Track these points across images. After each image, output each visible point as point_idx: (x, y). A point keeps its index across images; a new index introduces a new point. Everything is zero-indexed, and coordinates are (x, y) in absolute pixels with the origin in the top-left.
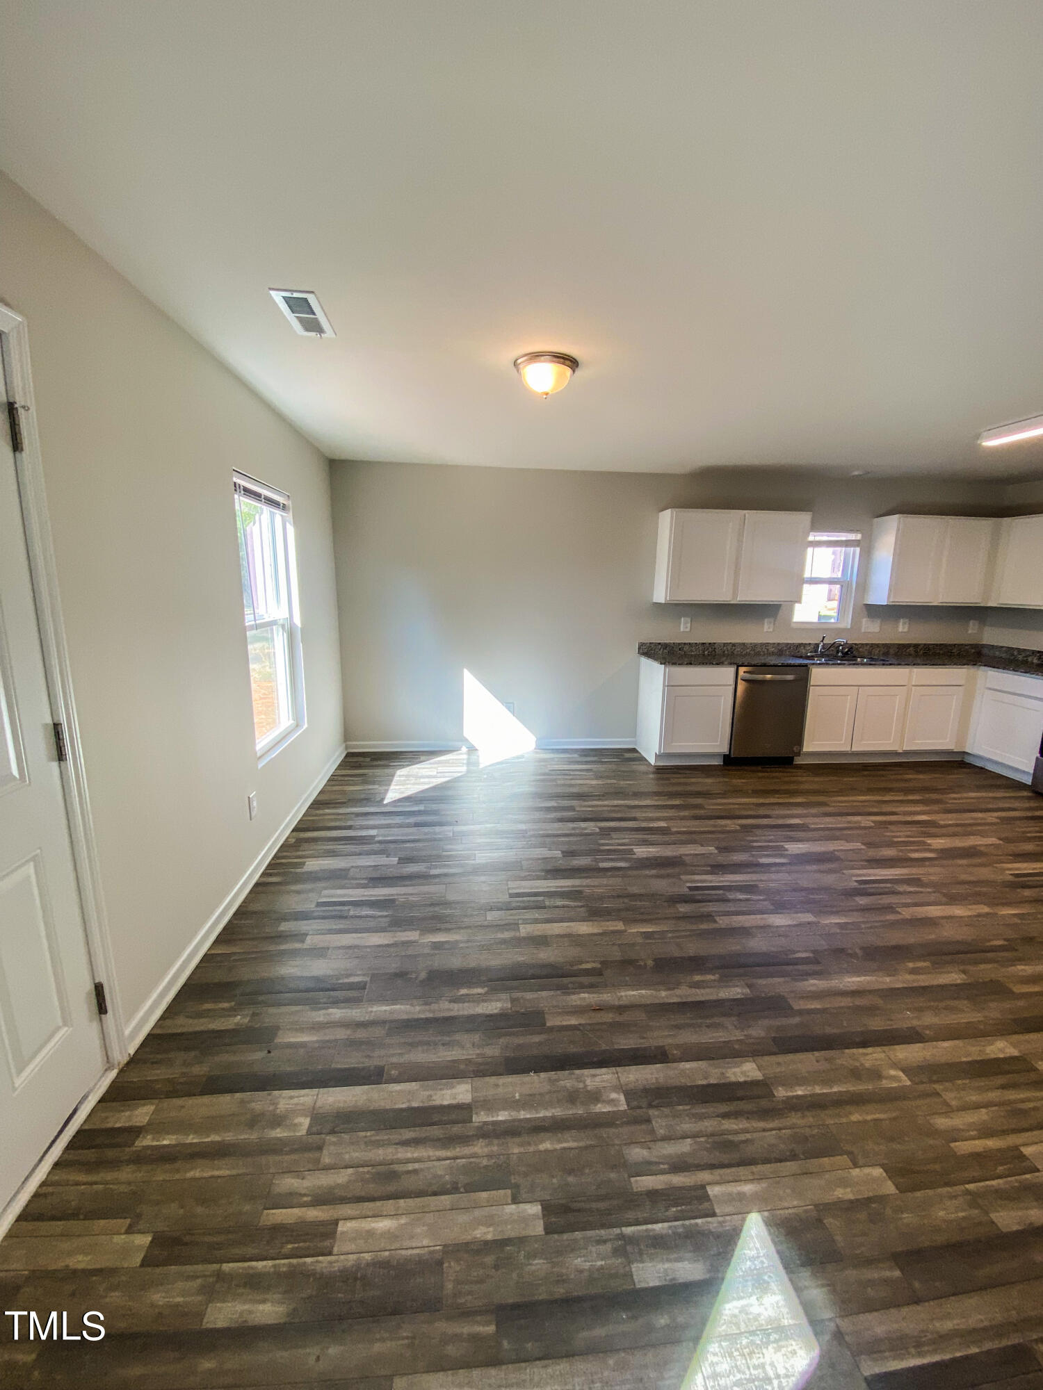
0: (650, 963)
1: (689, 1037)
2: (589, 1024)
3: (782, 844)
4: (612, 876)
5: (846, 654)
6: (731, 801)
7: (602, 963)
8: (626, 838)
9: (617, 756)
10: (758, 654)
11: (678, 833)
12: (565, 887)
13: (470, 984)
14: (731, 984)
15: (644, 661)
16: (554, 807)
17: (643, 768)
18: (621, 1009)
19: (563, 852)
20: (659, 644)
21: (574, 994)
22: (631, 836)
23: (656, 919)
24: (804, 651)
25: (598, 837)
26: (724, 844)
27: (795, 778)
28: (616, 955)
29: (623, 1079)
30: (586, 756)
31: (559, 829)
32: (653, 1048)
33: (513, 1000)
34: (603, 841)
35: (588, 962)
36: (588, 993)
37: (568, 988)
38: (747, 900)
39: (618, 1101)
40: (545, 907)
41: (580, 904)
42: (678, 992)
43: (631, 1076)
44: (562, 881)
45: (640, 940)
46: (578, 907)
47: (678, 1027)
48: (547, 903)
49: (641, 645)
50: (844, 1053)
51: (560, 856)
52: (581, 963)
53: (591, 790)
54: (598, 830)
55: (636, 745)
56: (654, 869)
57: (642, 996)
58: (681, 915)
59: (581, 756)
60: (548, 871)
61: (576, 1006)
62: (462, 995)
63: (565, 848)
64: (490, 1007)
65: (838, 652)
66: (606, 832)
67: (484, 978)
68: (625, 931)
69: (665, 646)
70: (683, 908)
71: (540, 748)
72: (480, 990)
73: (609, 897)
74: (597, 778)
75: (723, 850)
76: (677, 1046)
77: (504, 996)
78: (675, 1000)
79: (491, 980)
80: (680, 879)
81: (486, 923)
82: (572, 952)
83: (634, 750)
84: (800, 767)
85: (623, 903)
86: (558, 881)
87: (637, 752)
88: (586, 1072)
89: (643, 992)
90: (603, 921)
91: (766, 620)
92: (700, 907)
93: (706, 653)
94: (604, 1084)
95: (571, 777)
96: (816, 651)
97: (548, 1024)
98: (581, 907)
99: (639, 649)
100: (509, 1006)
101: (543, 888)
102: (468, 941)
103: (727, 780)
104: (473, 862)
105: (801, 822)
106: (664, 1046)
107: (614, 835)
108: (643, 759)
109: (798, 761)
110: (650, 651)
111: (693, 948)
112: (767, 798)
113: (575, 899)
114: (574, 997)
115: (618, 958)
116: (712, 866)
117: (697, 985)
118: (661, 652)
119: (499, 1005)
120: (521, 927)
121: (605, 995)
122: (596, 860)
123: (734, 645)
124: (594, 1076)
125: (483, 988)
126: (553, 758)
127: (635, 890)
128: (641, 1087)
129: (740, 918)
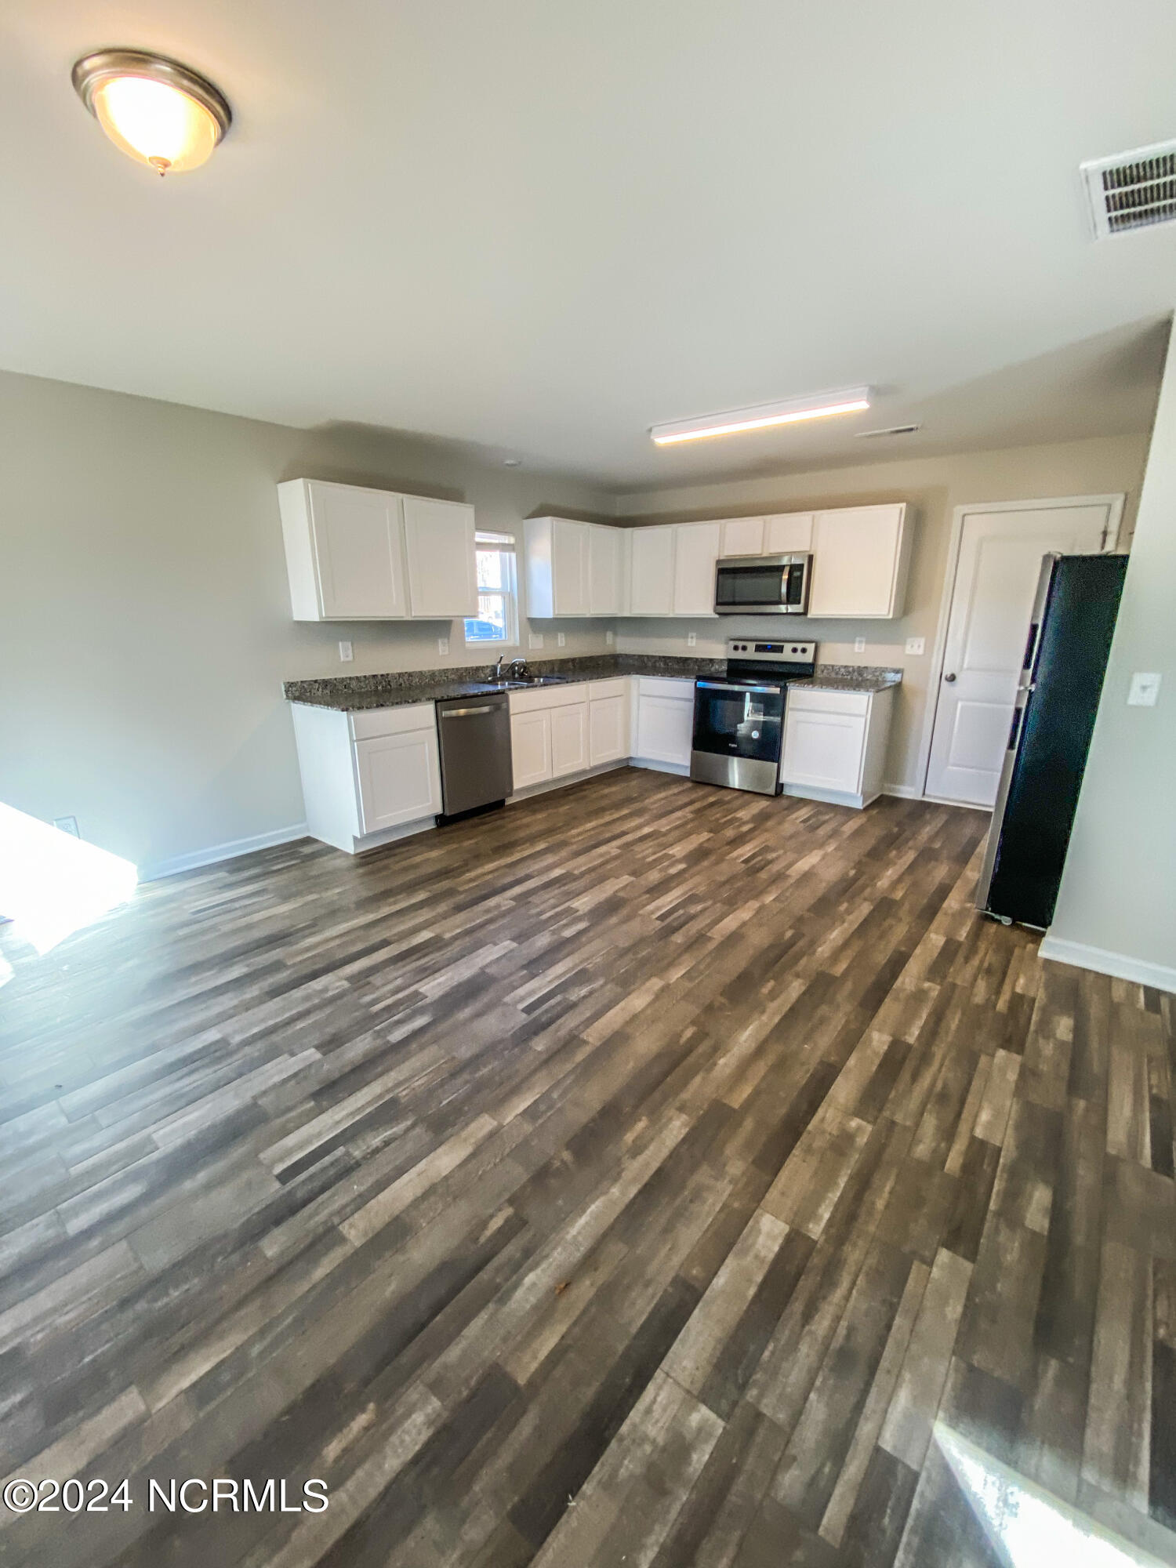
0: (567, 1156)
1: (691, 1235)
2: (575, 1324)
3: (567, 904)
4: (422, 1048)
5: (524, 675)
6: (480, 871)
7: (511, 1201)
8: (396, 977)
9: (292, 856)
10: (438, 684)
11: (455, 938)
12: (363, 1107)
13: (335, 1424)
14: (664, 1120)
15: (300, 710)
16: (247, 976)
17: (341, 863)
18: (590, 1261)
19: (317, 1047)
20: (316, 681)
21: (516, 1287)
22: (400, 972)
23: (522, 1082)
24: (483, 675)
25: (356, 994)
26: (515, 931)
27: (518, 822)
28: (518, 1174)
29: (684, 1379)
30: (239, 870)
31: (284, 1009)
32: (670, 1290)
33: (436, 1387)
34: (368, 999)
35: (492, 1216)
36: (531, 1269)
37: (498, 1288)
38: (591, 993)
39: (705, 1421)
40: (358, 1164)
41: (409, 1123)
42: (627, 1175)
43: (685, 1363)
44: (352, 1099)
45: (528, 1128)
46: (408, 1130)
47: (668, 1229)
48: (357, 1154)
49: (290, 686)
50: (809, 1133)
51: (318, 1056)
52: (484, 1224)
53: (288, 923)
54: (346, 984)
55: (309, 831)
56: (466, 1006)
57: (596, 1217)
58: (544, 1057)
59: (232, 872)
60: (316, 1095)
61: (535, 1308)
62: (337, 1460)
63: (316, 1037)
64: (407, 1438)
65: (514, 674)
66: (360, 981)
67: (350, 1386)
68: (501, 1127)
69: (325, 683)
70: (540, 1044)
71: (148, 880)
72: (362, 1420)
73: (442, 1084)
74: (286, 898)
75: (520, 938)
76: (690, 1260)
77: (413, 1394)
78: (633, 1191)
79: (366, 1382)
80: (505, 1004)
81: (272, 1268)
82: (459, 1215)
83: (308, 841)
84: (513, 807)
85: (467, 1082)
86: (345, 1103)
87: (315, 841)
88: (634, 1415)
89: (593, 1207)
90: (463, 1129)
91: (440, 641)
92: (557, 1031)
93: (380, 688)
94: (671, 1412)
95: (239, 913)
96: (495, 674)
97: (522, 1380)
98: (413, 1126)
99: (287, 691)
100: (435, 1403)
101: (331, 1129)
102: (262, 1332)
103: (455, 846)
104: (155, 1156)
105: (563, 871)
106: (677, 1276)
107: (377, 980)
108: (332, 850)
109: (509, 801)
110: (301, 692)
111: (594, 1095)
112: (512, 854)
113: (395, 1119)
114: (519, 1294)
115: (525, 1177)
116: (524, 967)
117: (637, 1150)
118: (320, 693)
119: (418, 1418)
120: (344, 1228)
121: (555, 1254)
122: (378, 1034)
123: (410, 675)
124: (648, 1411)
125: (363, 1410)
126: (184, 891)
127: (465, 1052)
128: (709, 1369)
129: (603, 1020)
